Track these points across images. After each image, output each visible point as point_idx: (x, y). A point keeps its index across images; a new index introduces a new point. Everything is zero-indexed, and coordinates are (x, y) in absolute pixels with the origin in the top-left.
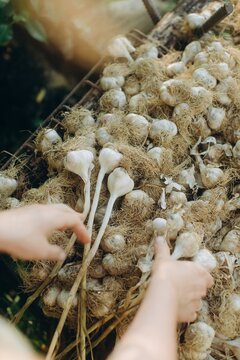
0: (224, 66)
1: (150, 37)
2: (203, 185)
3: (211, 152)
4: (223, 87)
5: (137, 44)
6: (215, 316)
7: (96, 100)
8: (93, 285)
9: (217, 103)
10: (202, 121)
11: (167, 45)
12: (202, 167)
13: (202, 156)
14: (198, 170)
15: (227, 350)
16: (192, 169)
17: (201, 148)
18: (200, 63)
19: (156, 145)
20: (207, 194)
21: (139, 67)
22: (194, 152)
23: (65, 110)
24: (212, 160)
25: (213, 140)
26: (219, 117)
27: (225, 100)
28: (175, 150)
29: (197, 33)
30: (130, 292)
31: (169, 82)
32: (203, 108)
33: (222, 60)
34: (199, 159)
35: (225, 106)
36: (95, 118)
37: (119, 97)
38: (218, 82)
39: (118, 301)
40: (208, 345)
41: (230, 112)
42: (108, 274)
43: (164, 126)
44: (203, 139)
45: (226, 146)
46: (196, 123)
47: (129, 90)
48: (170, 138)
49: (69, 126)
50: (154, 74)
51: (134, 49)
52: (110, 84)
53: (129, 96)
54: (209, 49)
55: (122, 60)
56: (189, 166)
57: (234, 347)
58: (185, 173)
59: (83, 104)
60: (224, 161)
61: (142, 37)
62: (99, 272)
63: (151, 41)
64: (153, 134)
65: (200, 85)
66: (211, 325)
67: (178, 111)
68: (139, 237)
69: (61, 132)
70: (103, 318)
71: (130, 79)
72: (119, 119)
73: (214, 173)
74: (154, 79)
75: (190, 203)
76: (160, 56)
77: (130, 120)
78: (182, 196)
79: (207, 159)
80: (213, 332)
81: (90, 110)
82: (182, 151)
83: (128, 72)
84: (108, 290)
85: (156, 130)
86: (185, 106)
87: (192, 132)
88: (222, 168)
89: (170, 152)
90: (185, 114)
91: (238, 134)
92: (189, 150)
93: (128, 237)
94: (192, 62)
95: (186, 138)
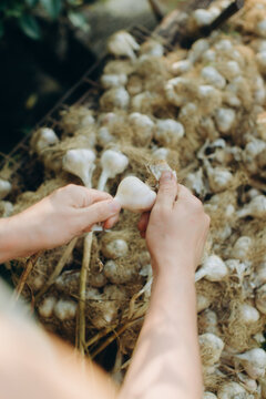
0: (233, 65)
1: (154, 34)
2: (211, 189)
3: (219, 155)
4: (233, 88)
5: (140, 41)
6: (224, 327)
7: (97, 100)
8: (93, 294)
9: (226, 105)
10: (209, 123)
11: (173, 43)
12: (210, 171)
13: (210, 160)
14: (205, 173)
15: (236, 364)
16: (200, 173)
17: (209, 151)
18: (208, 63)
19: (160, 146)
20: (216, 198)
21: (143, 65)
22: (201, 155)
23: (63, 109)
24: (220, 163)
25: (221, 142)
26: (228, 119)
27: (234, 101)
28: (182, 153)
29: (205, 31)
30: (133, 301)
31: (174, 81)
32: (211, 109)
33: (231, 59)
34: (207, 163)
35: (235, 108)
36: (95, 117)
37: (122, 96)
38: (227, 82)
39: (120, 311)
40: (216, 357)
41: (240, 114)
42: (109, 282)
43: (169, 127)
44: (211, 142)
45: (235, 150)
46: (204, 124)
47: (133, 89)
48: (176, 140)
49: (67, 126)
50: (159, 73)
51: (136, 46)
52: (111, 82)
53: (132, 95)
54: (218, 46)
55: (124, 58)
56: (196, 170)
57: (245, 361)
58: (191, 177)
59: (83, 104)
60: (234, 165)
61: (145, 34)
62: (99, 280)
63: (155, 39)
64: (158, 135)
65: (208, 84)
66: (220, 337)
67: (184, 111)
69: (60, 133)
70: (104, 328)
71: (134, 78)
72: (122, 119)
73: (223, 176)
74: (159, 78)
76: (165, 54)
77: (134, 119)
79: (214, 163)
80: (221, 344)
81: (90, 108)
82: (189, 154)
83: (130, 70)
84: (110, 300)
85: (161, 130)
86: (192, 106)
87: (198, 134)
88: (232, 172)
89: (176, 154)
90: (191, 115)
91: (248, 136)
92: (195, 153)
93: (130, 243)
94: (199, 61)
95: (193, 141)
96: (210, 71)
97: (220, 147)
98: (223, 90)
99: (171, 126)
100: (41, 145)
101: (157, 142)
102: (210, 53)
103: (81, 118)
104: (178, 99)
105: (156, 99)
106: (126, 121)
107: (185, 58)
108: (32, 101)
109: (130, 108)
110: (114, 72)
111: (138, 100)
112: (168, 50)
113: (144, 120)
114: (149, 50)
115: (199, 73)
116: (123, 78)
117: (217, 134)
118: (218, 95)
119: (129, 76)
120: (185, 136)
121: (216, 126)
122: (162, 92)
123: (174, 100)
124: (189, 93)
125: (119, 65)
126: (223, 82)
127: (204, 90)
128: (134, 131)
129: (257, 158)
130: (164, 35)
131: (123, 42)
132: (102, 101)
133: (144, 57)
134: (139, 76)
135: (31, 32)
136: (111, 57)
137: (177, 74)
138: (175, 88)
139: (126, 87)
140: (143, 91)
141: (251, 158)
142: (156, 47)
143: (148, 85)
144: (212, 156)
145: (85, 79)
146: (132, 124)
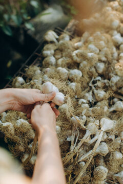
0: (102, 43)
1: (65, 31)
2: (96, 100)
3: (99, 84)
4: (103, 53)
5: (59, 34)
6: (107, 163)
7: (41, 62)
9: (100, 61)
10: (93, 70)
11: (74, 34)
12: (95, 91)
13: (95, 86)
14: (93, 93)
15: (114, 179)
16: (91, 93)
17: (94, 82)
18: (90, 43)
19: (72, 82)
20: (99, 104)
21: (61, 45)
22: (91, 84)
23: (26, 67)
24: (100, 88)
25: (99, 78)
26: (102, 67)
27: (104, 59)
28: (82, 84)
31: (76, 52)
32: (94, 63)
33: (101, 40)
34: (93, 88)
35: (104, 62)
36: (41, 70)
37: (52, 60)
38: (100, 51)
40: (105, 177)
41: (106, 65)
44: (95, 78)
45: (106, 81)
46: (90, 70)
47: (57, 56)
48: (79, 78)
49: (29, 75)
50: (69, 48)
51: (57, 37)
52: (47, 54)
53: (57, 59)
54: (95, 35)
55: (52, 42)
56: (89, 91)
57: (118, 177)
58: (87, 95)
59: (35, 64)
60: (106, 88)
61: (61, 31)
63: (65, 33)
64: (70, 77)
65: (91, 52)
66: (106, 167)
67: (82, 65)
68: (67, 126)
69: (25, 78)
71: (57, 51)
72: (53, 70)
73: (101, 93)
74: (69, 50)
75: (91, 109)
76: (70, 40)
77: (59, 70)
78: (87, 105)
79: (97, 87)
80: (107, 170)
81: (38, 66)
82: (85, 84)
83: (56, 48)
85: (72, 74)
86: (85, 62)
87: (89, 75)
88: (105, 91)
89: (79, 85)
90: (85, 67)
91: (111, 74)
92: (88, 84)
93: (62, 127)
94: (86, 42)
95: (86, 78)
96: (92, 46)
97: (99, 80)
98: (98, 54)
99: (76, 72)
101: (70, 80)
102: (91, 38)
103: (34, 71)
104: (78, 60)
105: (68, 60)
106: (55, 71)
107: (80, 41)
109: (57, 65)
110: (48, 49)
111: (60, 61)
112: (71, 38)
113: (64, 70)
114: (63, 38)
115: (87, 47)
116: (53, 52)
117: (97, 74)
118: (96, 57)
119: (55, 51)
120: (83, 76)
121: (96, 70)
122: (71, 57)
123: (76, 60)
124: (83, 57)
125: (50, 46)
126: (98, 51)
127: (90, 55)
128: (60, 75)
129: (116, 84)
130: (69, 31)
131: (51, 35)
132: (43, 63)
133: (61, 42)
134: (60, 50)
135: (8, 33)
136: (46, 42)
137: (77, 49)
138: (77, 55)
139: (54, 55)
140: (62, 57)
141: (113, 84)
142: (66, 37)
143: (64, 54)
144: (96, 85)
145: (35, 53)
146: (58, 72)
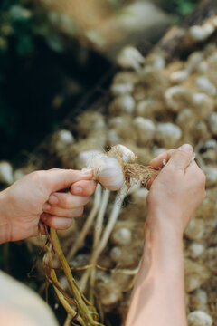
3: (211, 154)
6: (213, 307)
10: (203, 127)
17: (203, 151)
19: (160, 147)
24: (212, 162)
25: (213, 143)
29: (200, 46)
32: (204, 113)
36: (106, 121)
37: (128, 103)
55: (130, 70)
59: (95, 109)
64: (159, 138)
66: (210, 314)
67: (181, 117)
80: (210, 320)
85: (161, 134)
86: (187, 112)
87: (194, 135)
93: (133, 232)
94: (195, 72)
96: (203, 82)
97: (212, 148)
98: (215, 97)
99: (169, 130)
100: (59, 146)
101: (158, 143)
102: (204, 66)
103: (93, 123)
104: (174, 105)
105: (156, 106)
106: (131, 125)
107: (182, 69)
108: (58, 101)
109: (135, 114)
110: (122, 82)
111: (142, 106)
112: (168, 62)
113: (146, 124)
114: (151, 63)
115: (194, 83)
116: (130, 87)
117: (208, 135)
118: (210, 103)
119: (136, 86)
120: (182, 138)
121: (209, 129)
122: (162, 99)
123: (172, 107)
124: (185, 101)
125: (126, 77)
126: (214, 90)
127: (198, 98)
128: (138, 135)
130: (165, 48)
131: (130, 56)
132: (112, 107)
133: (148, 69)
134: (144, 86)
135: (56, 45)
136: (120, 69)
137: (175, 84)
138: (174, 97)
139: (133, 94)
140: (146, 98)
142: (158, 60)
143: (151, 92)
144: (206, 155)
